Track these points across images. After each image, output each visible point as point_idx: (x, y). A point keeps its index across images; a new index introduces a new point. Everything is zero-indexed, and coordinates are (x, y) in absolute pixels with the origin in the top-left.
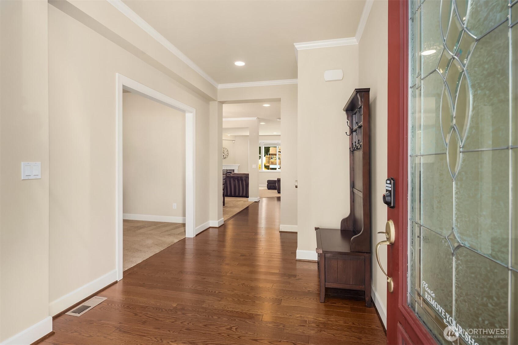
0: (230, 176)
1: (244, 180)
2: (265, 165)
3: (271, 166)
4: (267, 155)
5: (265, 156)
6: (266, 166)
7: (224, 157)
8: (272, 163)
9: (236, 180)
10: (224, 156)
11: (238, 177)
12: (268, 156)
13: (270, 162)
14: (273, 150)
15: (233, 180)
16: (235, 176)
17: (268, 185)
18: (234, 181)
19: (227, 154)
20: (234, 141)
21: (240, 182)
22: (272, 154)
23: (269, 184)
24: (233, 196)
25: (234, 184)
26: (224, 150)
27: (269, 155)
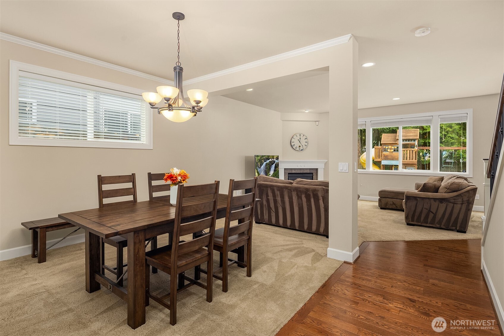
0: (291, 187)
1: (321, 198)
2: (373, 160)
3: (384, 162)
4: (378, 145)
5: (373, 147)
6: (376, 162)
7: (301, 148)
8: (386, 158)
9: (303, 196)
10: (300, 146)
11: (307, 190)
12: (379, 147)
13: (382, 156)
14: (387, 138)
15: (297, 195)
16: (300, 188)
17: (380, 201)
18: (299, 197)
19: (306, 144)
20: (317, 122)
21: (312, 200)
22: (385, 144)
23: (384, 199)
24: (297, 229)
25: (299, 204)
26: (301, 137)
27: (381, 145)
